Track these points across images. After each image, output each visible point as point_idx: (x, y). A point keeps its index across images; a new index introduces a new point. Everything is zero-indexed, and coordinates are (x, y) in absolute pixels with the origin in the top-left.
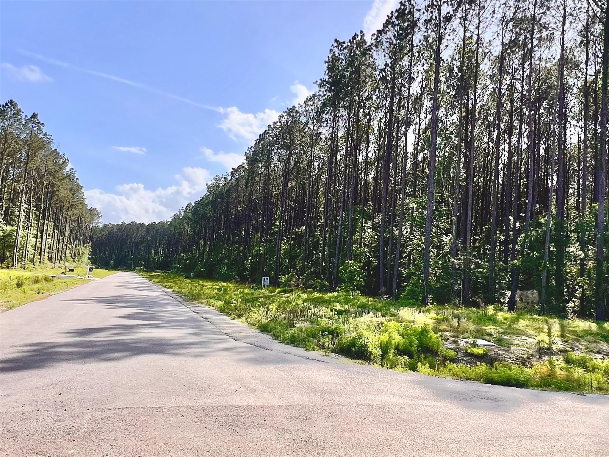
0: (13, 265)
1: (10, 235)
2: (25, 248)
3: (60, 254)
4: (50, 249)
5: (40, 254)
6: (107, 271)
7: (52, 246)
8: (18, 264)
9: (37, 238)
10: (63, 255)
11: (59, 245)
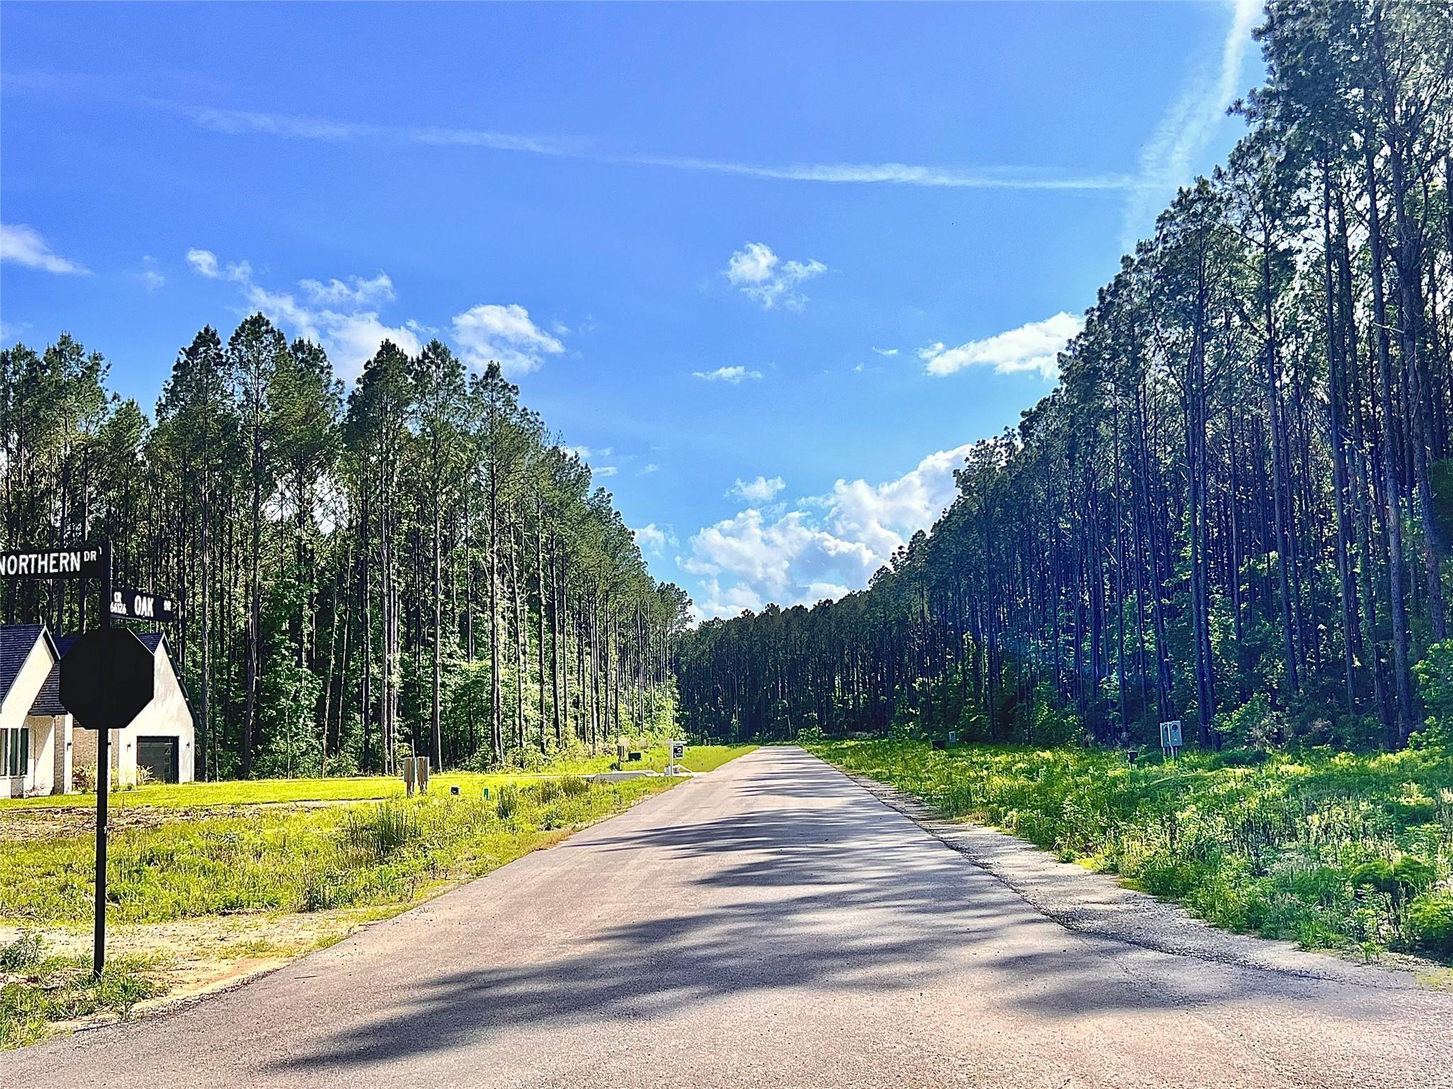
0: (495, 759)
1: (478, 683)
2: (518, 712)
3: (602, 718)
4: (578, 708)
5: (556, 724)
6: (725, 747)
7: (581, 697)
8: (505, 754)
9: (541, 682)
10: (612, 719)
11: (597, 692)
